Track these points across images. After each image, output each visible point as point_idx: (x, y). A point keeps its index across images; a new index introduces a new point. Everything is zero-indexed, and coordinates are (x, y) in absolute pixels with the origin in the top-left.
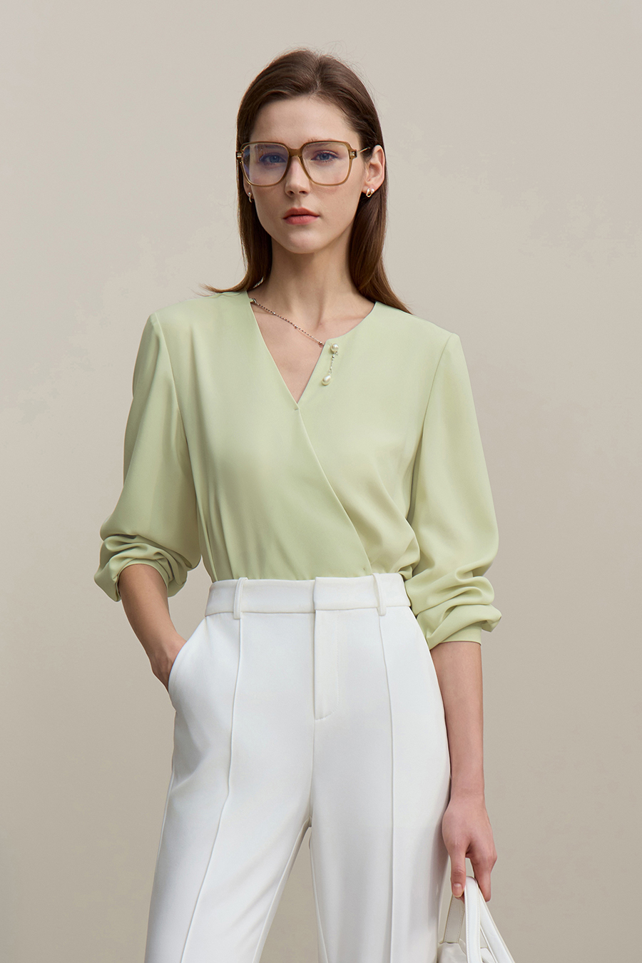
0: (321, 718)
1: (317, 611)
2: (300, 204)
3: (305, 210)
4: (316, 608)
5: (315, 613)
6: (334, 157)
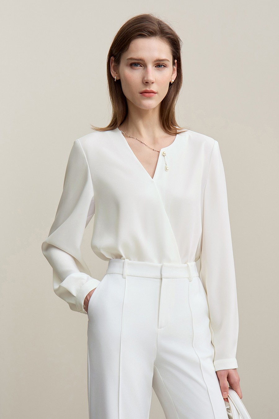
0: (161, 328)
1: (163, 279)
2: (150, 88)
3: (152, 91)
4: (162, 277)
5: (161, 279)
6: (164, 66)
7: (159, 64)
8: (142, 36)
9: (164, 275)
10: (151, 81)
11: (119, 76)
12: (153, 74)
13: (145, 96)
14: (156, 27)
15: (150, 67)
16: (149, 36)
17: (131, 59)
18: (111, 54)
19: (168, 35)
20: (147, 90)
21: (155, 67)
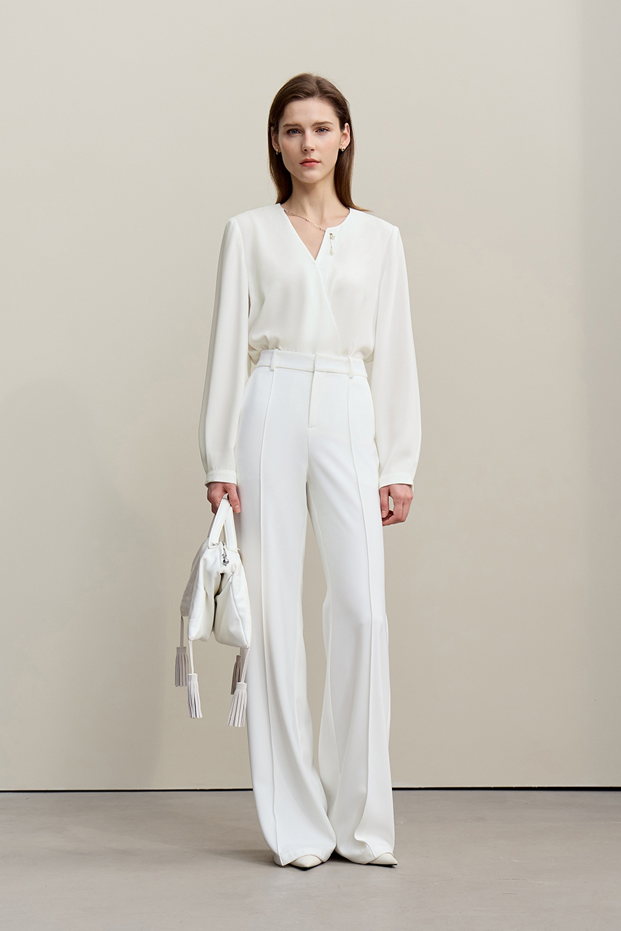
7: (321, 129)
8: (297, 98)
9: (317, 367)
10: (309, 148)
11: (279, 149)
12: (312, 139)
13: (305, 166)
14: (313, 87)
15: (309, 133)
16: (305, 97)
17: (287, 125)
18: (270, 125)
19: (329, 95)
20: (307, 159)
21: (317, 132)
